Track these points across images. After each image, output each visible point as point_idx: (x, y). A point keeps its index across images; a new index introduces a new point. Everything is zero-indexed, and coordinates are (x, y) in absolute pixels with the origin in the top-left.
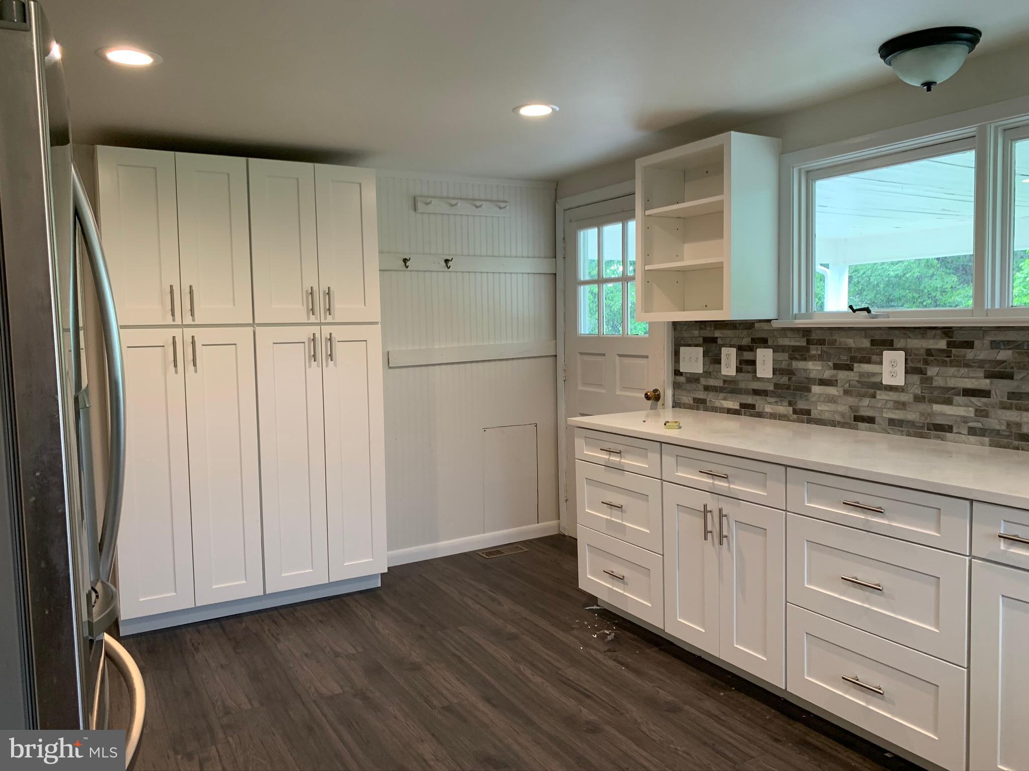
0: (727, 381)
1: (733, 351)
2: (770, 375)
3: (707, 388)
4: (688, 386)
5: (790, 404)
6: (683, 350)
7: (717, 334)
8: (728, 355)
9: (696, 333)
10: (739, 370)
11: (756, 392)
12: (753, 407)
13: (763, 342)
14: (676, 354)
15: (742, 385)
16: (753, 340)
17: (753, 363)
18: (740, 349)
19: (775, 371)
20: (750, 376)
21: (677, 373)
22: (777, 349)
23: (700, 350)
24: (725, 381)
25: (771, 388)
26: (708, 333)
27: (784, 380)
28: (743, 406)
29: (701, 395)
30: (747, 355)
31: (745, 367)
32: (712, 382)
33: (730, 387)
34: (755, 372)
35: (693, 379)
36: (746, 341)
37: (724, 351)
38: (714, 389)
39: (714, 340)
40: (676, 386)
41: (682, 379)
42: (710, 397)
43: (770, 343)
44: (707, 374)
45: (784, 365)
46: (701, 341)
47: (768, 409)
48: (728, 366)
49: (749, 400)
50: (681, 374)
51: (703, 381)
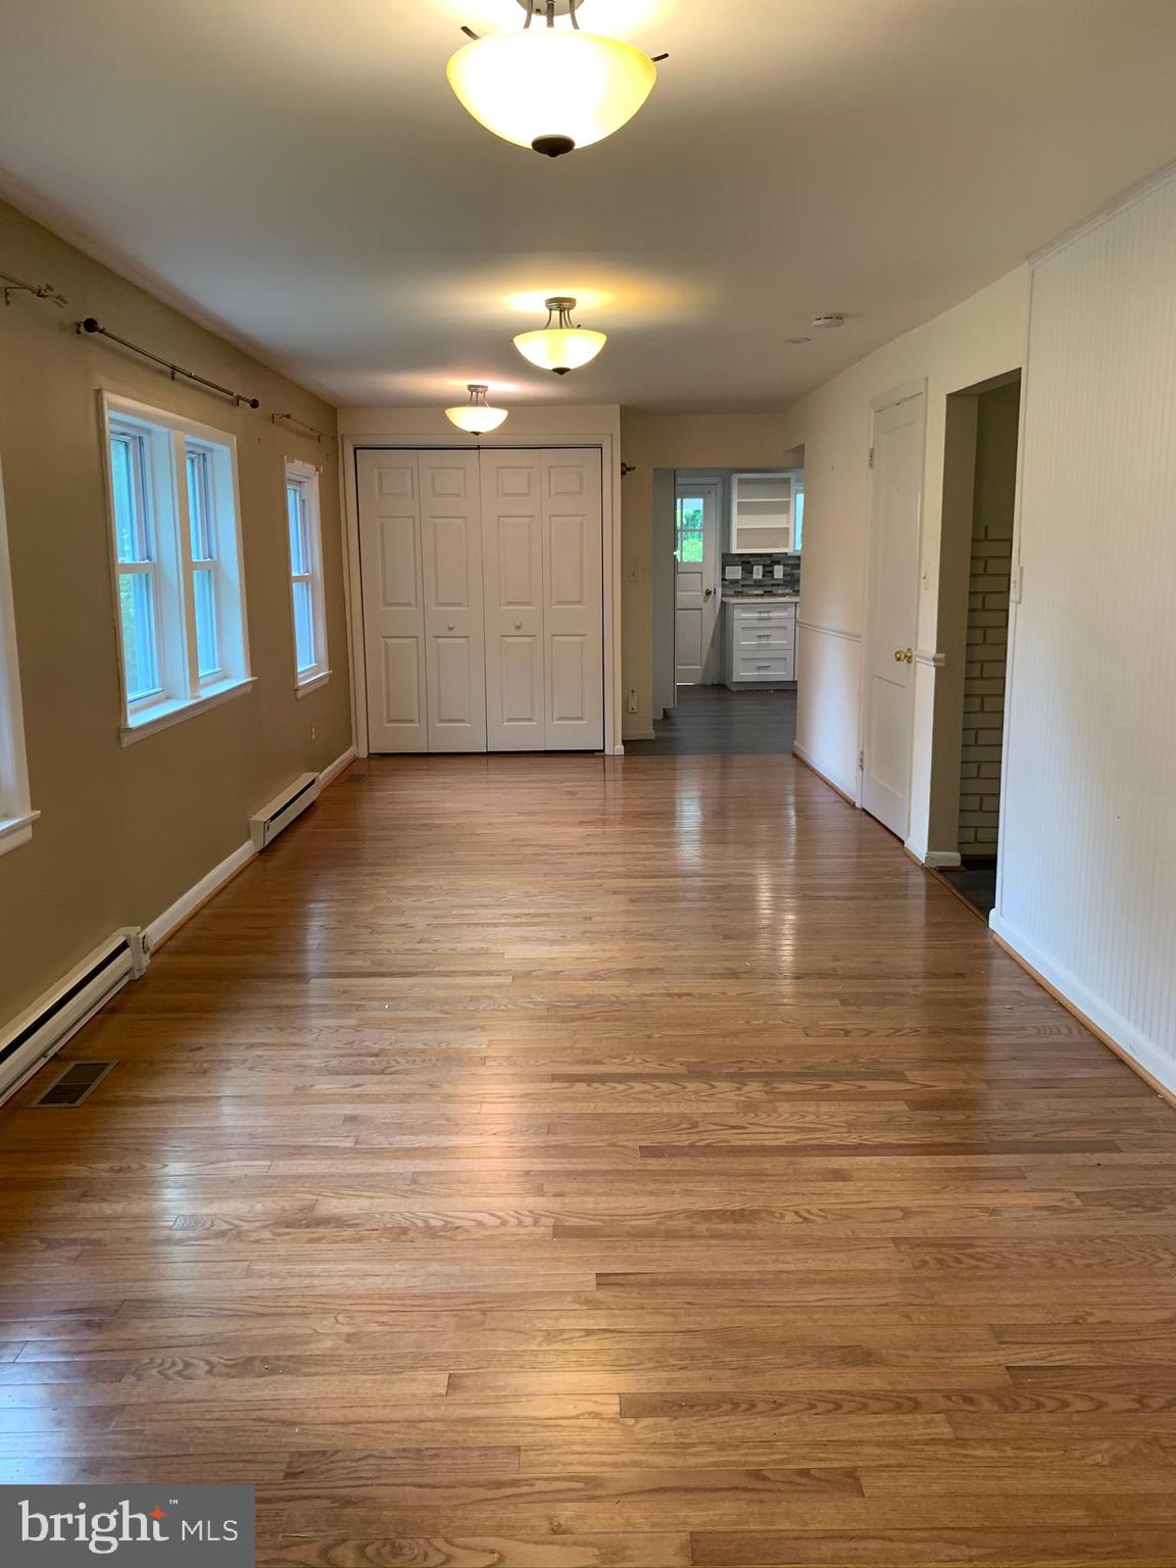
0: (756, 581)
1: (761, 567)
2: (781, 577)
3: (743, 586)
4: (731, 586)
5: (792, 589)
6: (727, 568)
7: (750, 559)
8: (758, 570)
9: (737, 559)
10: (763, 576)
11: (773, 585)
12: (772, 592)
13: (778, 563)
14: (723, 570)
15: (766, 583)
16: (772, 562)
17: (772, 572)
18: (764, 566)
19: (784, 575)
20: (770, 578)
21: (723, 579)
22: (785, 565)
23: (740, 567)
25: (782, 582)
26: (744, 559)
27: (789, 578)
28: (763, 592)
29: (740, 590)
30: (768, 569)
31: (767, 574)
32: (746, 583)
33: (758, 584)
34: (773, 575)
35: (736, 582)
36: (768, 562)
37: (755, 567)
38: (749, 586)
39: (749, 563)
40: (723, 586)
41: (727, 583)
42: (745, 590)
43: (782, 563)
44: (743, 579)
45: (789, 572)
46: (740, 563)
47: (780, 592)
48: (758, 574)
49: (769, 589)
50: (726, 580)
51: (741, 582)
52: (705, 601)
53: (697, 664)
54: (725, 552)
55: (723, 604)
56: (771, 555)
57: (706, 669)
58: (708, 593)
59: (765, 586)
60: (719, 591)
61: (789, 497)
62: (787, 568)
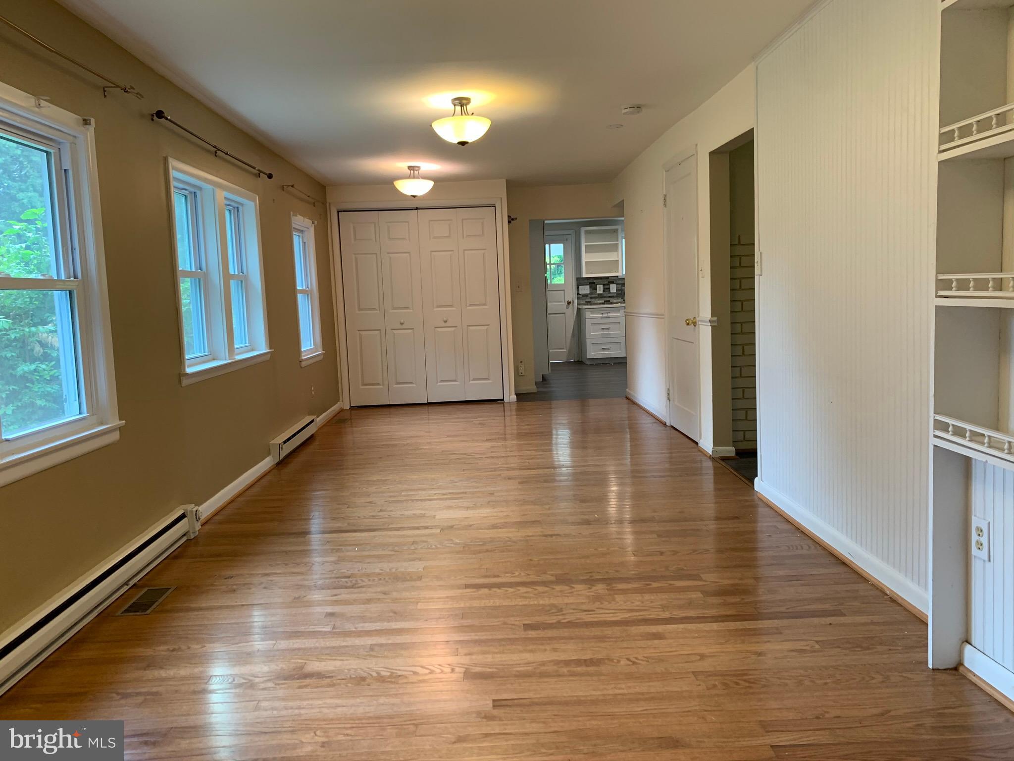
0: (599, 295)
1: (602, 286)
2: (615, 291)
3: (591, 298)
4: (583, 298)
5: (622, 299)
6: (580, 286)
7: (595, 281)
8: (600, 287)
9: (587, 281)
10: (603, 291)
11: (610, 297)
12: (609, 301)
13: (613, 283)
14: (578, 288)
15: (605, 295)
16: (609, 282)
17: (609, 288)
18: (604, 285)
19: (617, 290)
20: (608, 292)
21: (578, 294)
22: (617, 284)
23: (589, 286)
24: (598, 295)
25: (616, 295)
26: (591, 281)
27: (620, 292)
28: (605, 301)
29: (589, 300)
30: (607, 287)
31: (606, 290)
32: (593, 296)
33: (600, 296)
34: (610, 291)
35: (585, 295)
36: (606, 282)
37: (598, 286)
38: (594, 298)
39: (594, 283)
40: (578, 298)
41: (580, 296)
42: (593, 300)
43: (615, 282)
44: (591, 293)
45: (620, 288)
46: (588, 283)
47: (615, 301)
48: (600, 290)
49: (608, 299)
50: (580, 294)
51: (590, 296)
52: (567, 308)
53: (563, 349)
54: (578, 276)
55: (579, 309)
56: (607, 278)
57: (570, 351)
58: (569, 303)
59: (605, 297)
60: (576, 301)
61: (618, 241)
62: (618, 286)
